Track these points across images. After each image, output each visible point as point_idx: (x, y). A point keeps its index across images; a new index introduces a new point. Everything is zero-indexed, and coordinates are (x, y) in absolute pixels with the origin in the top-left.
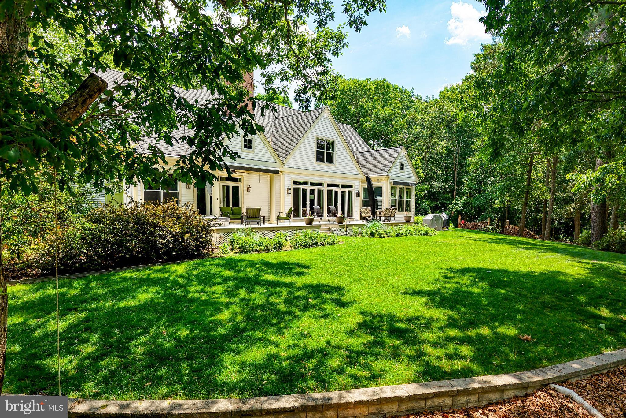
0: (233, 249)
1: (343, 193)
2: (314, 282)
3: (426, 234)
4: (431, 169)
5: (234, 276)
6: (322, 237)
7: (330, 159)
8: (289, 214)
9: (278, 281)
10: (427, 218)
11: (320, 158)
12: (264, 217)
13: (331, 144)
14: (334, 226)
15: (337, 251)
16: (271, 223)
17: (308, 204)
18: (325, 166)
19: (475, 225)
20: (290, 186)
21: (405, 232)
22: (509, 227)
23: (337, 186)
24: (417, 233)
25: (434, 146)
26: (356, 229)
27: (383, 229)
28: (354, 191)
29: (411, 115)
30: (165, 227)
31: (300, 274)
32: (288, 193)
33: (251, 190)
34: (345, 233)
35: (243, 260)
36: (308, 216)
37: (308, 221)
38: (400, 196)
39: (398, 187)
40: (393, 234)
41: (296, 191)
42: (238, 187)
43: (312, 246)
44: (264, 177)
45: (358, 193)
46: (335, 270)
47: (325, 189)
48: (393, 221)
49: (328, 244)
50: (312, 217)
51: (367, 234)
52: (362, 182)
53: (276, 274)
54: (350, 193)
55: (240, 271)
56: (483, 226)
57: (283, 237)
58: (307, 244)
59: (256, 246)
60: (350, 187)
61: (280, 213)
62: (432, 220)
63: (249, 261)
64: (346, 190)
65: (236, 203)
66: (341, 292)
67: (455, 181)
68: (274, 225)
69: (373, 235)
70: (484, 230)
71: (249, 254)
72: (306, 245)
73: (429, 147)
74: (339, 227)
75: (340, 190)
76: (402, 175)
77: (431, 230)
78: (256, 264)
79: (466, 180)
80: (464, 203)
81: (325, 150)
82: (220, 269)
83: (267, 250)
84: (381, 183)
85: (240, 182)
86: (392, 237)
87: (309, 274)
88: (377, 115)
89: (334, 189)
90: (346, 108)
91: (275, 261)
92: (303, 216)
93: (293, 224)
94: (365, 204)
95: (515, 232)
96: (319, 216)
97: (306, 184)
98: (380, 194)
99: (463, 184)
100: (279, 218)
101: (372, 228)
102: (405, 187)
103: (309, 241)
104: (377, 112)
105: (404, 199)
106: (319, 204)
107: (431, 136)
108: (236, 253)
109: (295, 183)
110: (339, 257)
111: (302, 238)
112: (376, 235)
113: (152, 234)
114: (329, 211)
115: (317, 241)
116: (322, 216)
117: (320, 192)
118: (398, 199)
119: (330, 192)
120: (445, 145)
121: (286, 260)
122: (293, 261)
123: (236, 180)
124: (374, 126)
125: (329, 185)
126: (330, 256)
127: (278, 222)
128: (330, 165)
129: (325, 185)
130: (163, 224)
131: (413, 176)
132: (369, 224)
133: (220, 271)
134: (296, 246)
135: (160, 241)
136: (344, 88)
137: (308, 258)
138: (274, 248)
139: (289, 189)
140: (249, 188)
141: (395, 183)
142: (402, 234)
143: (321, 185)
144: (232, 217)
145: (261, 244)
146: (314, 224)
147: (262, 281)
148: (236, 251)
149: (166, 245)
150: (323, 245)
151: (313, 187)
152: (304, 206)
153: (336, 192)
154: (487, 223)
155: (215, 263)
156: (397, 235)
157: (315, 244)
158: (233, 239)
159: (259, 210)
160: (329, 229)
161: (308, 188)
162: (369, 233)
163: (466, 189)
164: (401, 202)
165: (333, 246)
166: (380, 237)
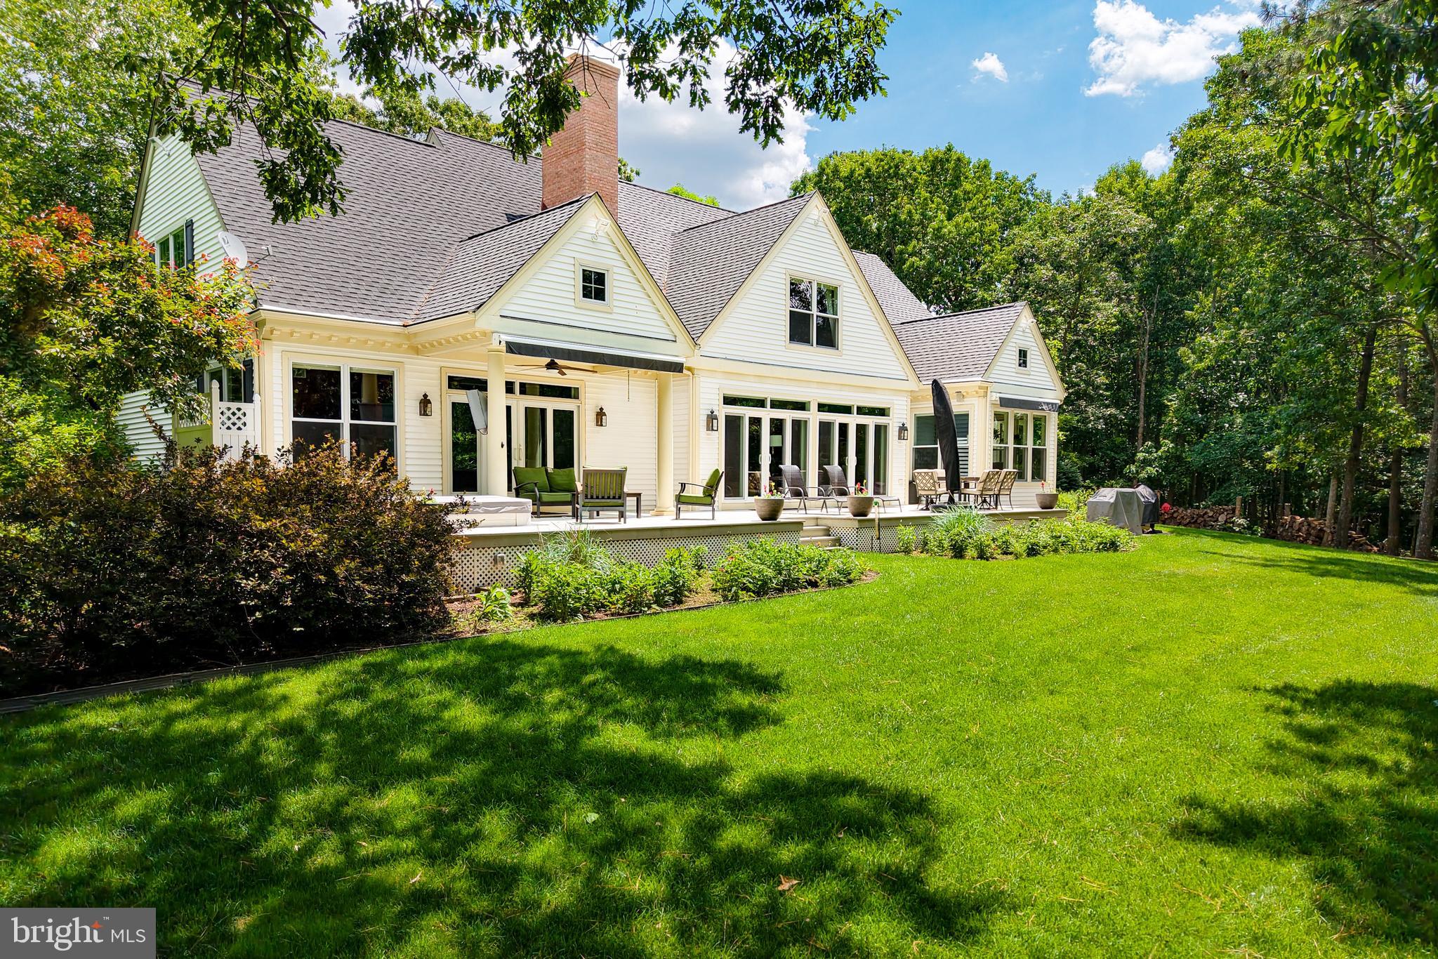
0: (525, 603)
1: (861, 429)
2: (800, 766)
3: (1113, 546)
4: (1079, 371)
5: (487, 729)
6: (810, 560)
7: (827, 336)
8: (710, 490)
9: (653, 759)
10: (1099, 499)
11: (799, 330)
12: (638, 496)
13: (828, 296)
14: (843, 524)
15: (865, 610)
16: (660, 514)
17: (765, 459)
18: (813, 354)
19: (1199, 516)
20: (715, 409)
21: (1051, 542)
22: (1293, 520)
23: (846, 410)
24: (1090, 545)
25: (1086, 315)
26: (908, 533)
27: (987, 532)
28: (893, 423)
29: (1024, 237)
30: (269, 535)
31: (742, 721)
32: (710, 427)
33: (608, 419)
34: (876, 542)
35: (542, 652)
36: (765, 494)
37: (766, 510)
38: (1018, 439)
39: (1012, 412)
40: (1019, 547)
41: (733, 424)
42: (572, 412)
43: (780, 591)
44: (641, 384)
45: (903, 429)
46: (871, 699)
47: (814, 419)
48: (1004, 508)
49: (833, 583)
50: (778, 497)
51: (940, 546)
52: (915, 398)
53: (650, 720)
54: (880, 431)
55: (518, 703)
56: (1222, 518)
57: (688, 560)
58: (765, 583)
59: (600, 594)
60: (882, 412)
61: (683, 486)
62: (1115, 505)
63: (563, 654)
64: (871, 421)
65: (565, 457)
66: (917, 824)
67: (1142, 402)
68: (667, 521)
69: (958, 551)
70: (1224, 529)
71: (570, 626)
72: (762, 590)
73: (1072, 316)
74: (856, 525)
75: (853, 420)
76: (1024, 380)
77: (1122, 535)
78: (585, 669)
79: (1173, 401)
80: (1167, 458)
81: (814, 311)
82: (447, 694)
83: (634, 607)
84: (967, 401)
85: (577, 397)
86: (1017, 556)
87: (776, 720)
88: (938, 235)
89: (838, 418)
90: (858, 221)
91: (654, 656)
92: (750, 494)
93: (723, 518)
94: (923, 459)
95: (1309, 534)
96: (797, 494)
97: (760, 403)
98: (965, 433)
99: (1161, 410)
100: (680, 500)
101: (955, 531)
102: (1031, 414)
103: (770, 573)
104: (939, 229)
105: (1030, 445)
106: (796, 460)
107: (1079, 288)
108: (532, 616)
109: (729, 401)
110: (878, 635)
111: (748, 563)
112: (971, 552)
113: (222, 559)
114: (824, 479)
115: (794, 575)
116: (806, 494)
117: (798, 426)
118: (1011, 445)
119: (825, 428)
120: (1116, 311)
121: (695, 648)
122: (720, 657)
123: (565, 392)
124: (930, 263)
125: (822, 407)
126: (844, 634)
127: (679, 510)
128: (826, 351)
129: (814, 407)
130: (264, 526)
131: (1050, 385)
132: (945, 517)
133: (444, 705)
134: (730, 591)
135: (249, 584)
136: (852, 172)
137: (766, 641)
138: (659, 599)
139: (712, 417)
140: (600, 415)
141: (1005, 402)
142: (1045, 547)
143: (801, 406)
144: (546, 497)
145: (614, 587)
146: (784, 516)
147: (594, 757)
148: (535, 610)
149: (271, 599)
150: (814, 584)
151: (779, 414)
152: (755, 465)
153: (844, 428)
154: (1234, 510)
155: (438, 663)
156: (1033, 551)
157: (790, 585)
158: (527, 570)
159: (620, 475)
160: (827, 532)
161: (766, 415)
162: (946, 544)
163: (1171, 423)
164: (1020, 455)
165: (847, 591)
166: (982, 556)
